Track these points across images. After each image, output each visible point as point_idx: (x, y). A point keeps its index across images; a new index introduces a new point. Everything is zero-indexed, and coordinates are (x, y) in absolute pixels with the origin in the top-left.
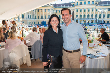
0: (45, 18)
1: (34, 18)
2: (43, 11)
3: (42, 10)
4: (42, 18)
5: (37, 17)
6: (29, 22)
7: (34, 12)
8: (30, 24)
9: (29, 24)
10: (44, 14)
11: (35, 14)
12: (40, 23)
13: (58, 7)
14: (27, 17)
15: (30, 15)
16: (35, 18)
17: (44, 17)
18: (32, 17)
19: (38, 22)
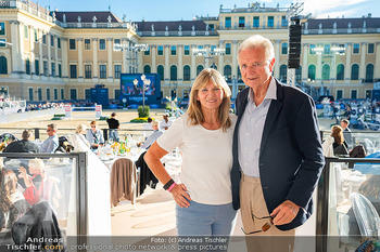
0: (103, 74)
1: (53, 75)
2: (95, 45)
3: (87, 41)
4: (88, 75)
5: (66, 71)
6: (31, 90)
7: (53, 50)
8: (36, 98)
9: (31, 97)
10: (95, 60)
11: (60, 56)
12: (81, 95)
13: (153, 33)
14: (24, 70)
15: (37, 62)
16: (57, 73)
17: (96, 72)
18: (45, 69)
19: (73, 92)
